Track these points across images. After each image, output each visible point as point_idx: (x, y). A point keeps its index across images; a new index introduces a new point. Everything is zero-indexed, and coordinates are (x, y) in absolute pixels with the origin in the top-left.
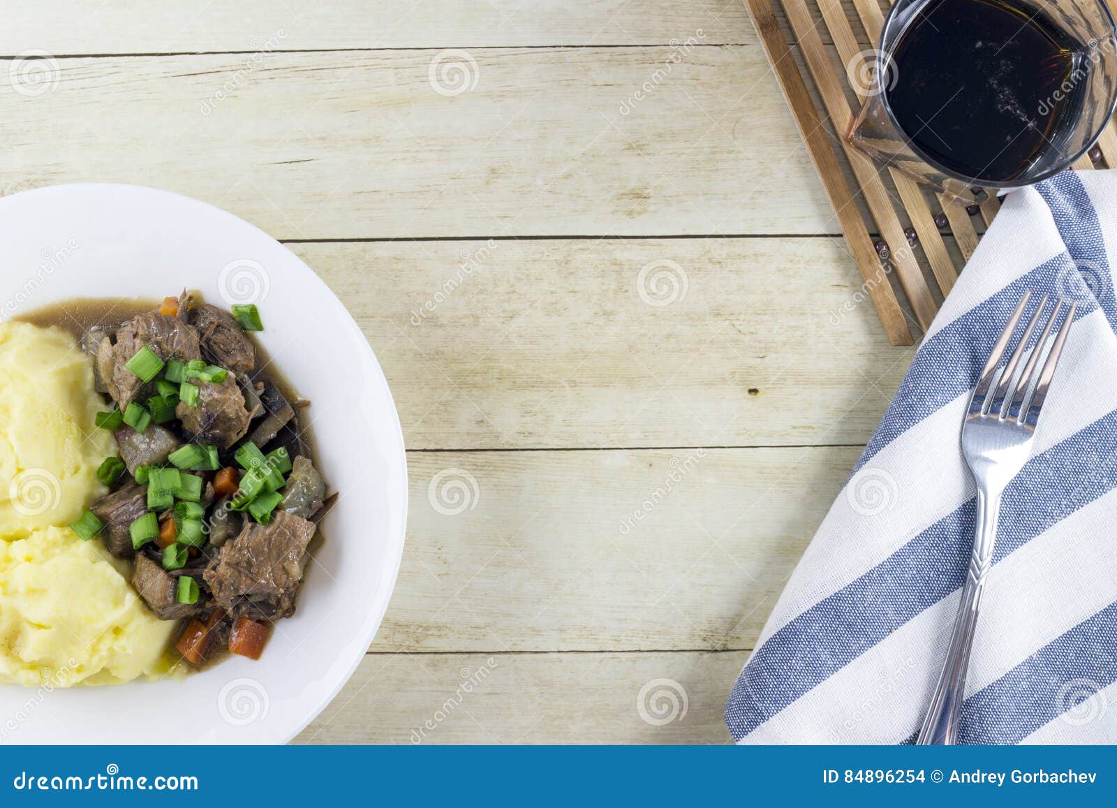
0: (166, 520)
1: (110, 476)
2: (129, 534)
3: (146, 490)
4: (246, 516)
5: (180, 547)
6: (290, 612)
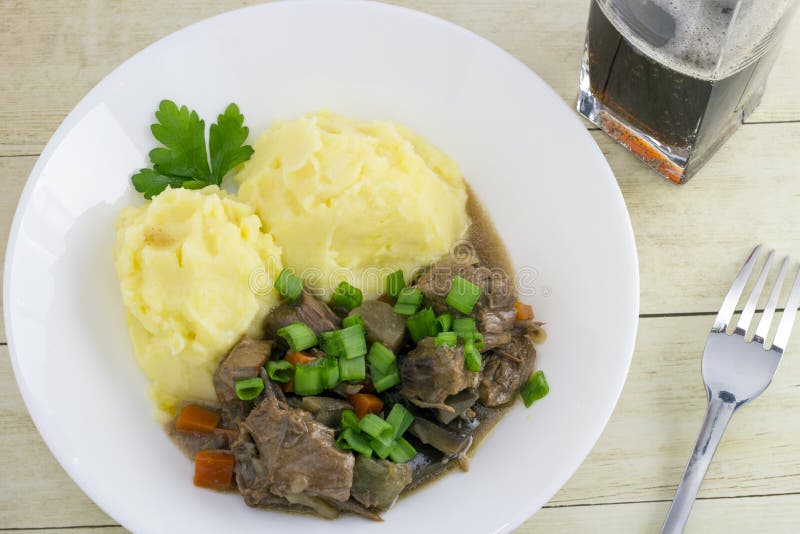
5: (289, 372)
6: (253, 504)
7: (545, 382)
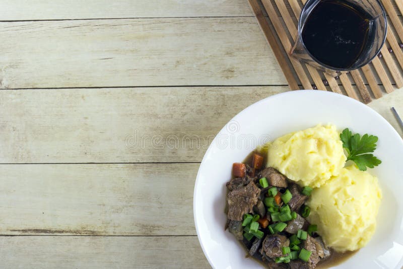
0: (281, 203)
1: (305, 210)
2: (292, 193)
3: (291, 211)
4: (253, 214)
5: (272, 196)
6: (228, 184)
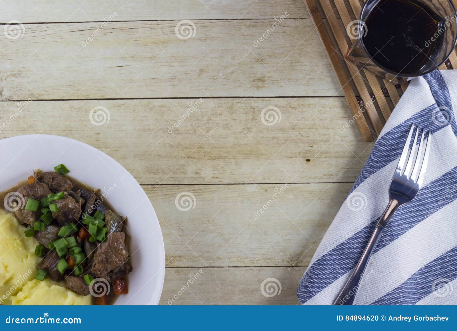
0: (68, 258)
7: (58, 166)
